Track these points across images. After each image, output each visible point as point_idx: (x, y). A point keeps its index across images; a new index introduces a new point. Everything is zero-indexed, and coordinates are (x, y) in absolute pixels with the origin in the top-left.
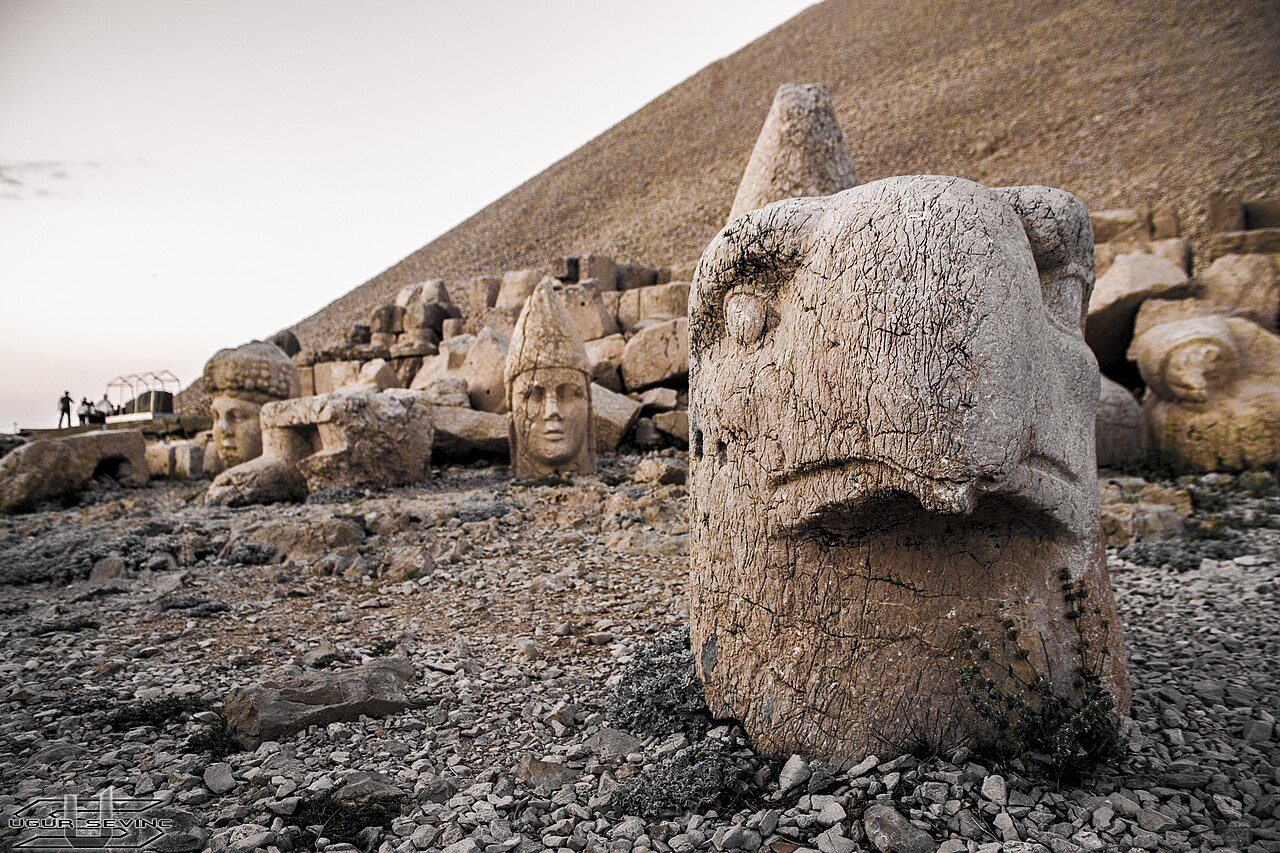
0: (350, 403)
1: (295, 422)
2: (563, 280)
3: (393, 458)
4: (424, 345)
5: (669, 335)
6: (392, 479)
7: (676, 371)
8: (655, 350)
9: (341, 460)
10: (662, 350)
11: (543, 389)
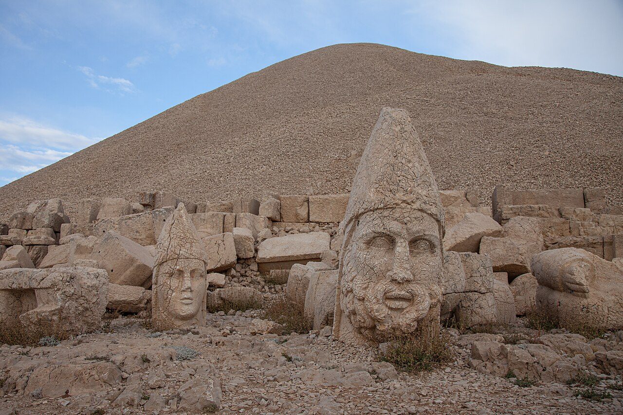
0: (65, 275)
1: (14, 286)
2: (144, 205)
3: (89, 313)
4: (47, 238)
5: (220, 242)
6: (85, 328)
7: (223, 263)
8: (211, 250)
9: (54, 314)
10: (216, 250)
11: (182, 271)
